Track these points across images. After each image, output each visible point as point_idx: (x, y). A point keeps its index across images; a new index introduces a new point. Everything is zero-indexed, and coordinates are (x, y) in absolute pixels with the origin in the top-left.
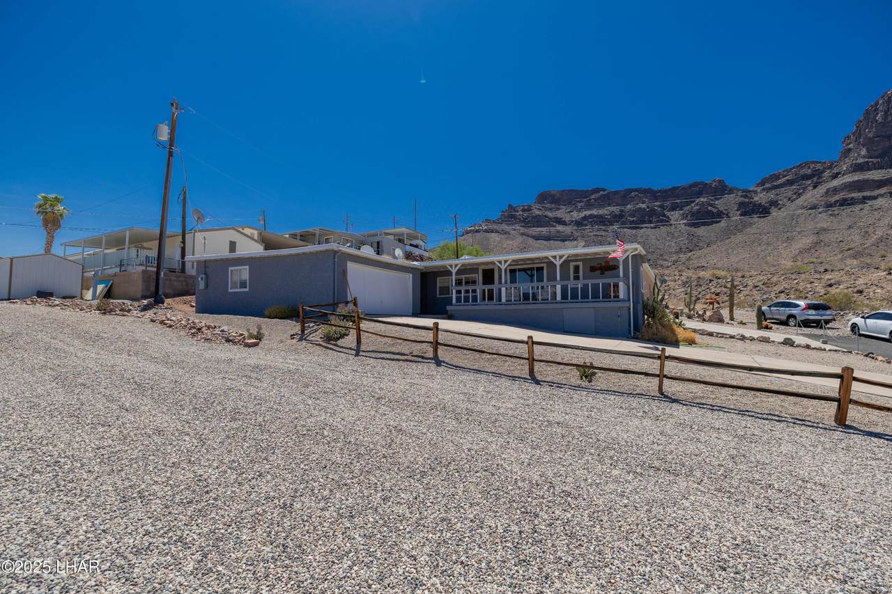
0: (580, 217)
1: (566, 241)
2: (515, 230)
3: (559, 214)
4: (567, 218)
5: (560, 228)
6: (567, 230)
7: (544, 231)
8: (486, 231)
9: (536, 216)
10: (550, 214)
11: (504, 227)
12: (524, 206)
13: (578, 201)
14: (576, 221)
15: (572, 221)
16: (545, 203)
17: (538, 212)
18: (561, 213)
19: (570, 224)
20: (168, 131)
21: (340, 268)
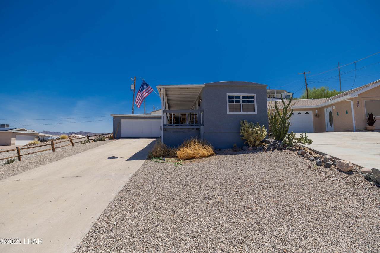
20: (133, 86)
21: (117, 122)
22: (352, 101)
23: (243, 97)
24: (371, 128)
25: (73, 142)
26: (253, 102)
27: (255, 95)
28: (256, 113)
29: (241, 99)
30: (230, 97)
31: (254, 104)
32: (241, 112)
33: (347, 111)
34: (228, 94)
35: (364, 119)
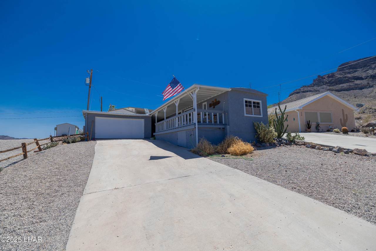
0: (374, 73)
1: (363, 89)
2: (323, 88)
3: (356, 74)
4: (364, 75)
5: (358, 82)
6: (364, 82)
7: (345, 85)
8: (304, 92)
9: (338, 78)
10: (349, 75)
11: (315, 88)
12: (329, 74)
13: (372, 64)
14: (371, 75)
15: (368, 76)
16: (345, 70)
17: (339, 76)
18: (359, 73)
19: (366, 78)
20: (89, 80)
21: (90, 120)
22: (298, 112)
23: (254, 103)
24: (309, 130)
25: (40, 144)
26: (259, 107)
27: (260, 101)
28: (262, 116)
29: (252, 105)
30: (246, 102)
31: (260, 109)
32: (252, 115)
33: (294, 118)
34: (245, 99)
35: (305, 124)
